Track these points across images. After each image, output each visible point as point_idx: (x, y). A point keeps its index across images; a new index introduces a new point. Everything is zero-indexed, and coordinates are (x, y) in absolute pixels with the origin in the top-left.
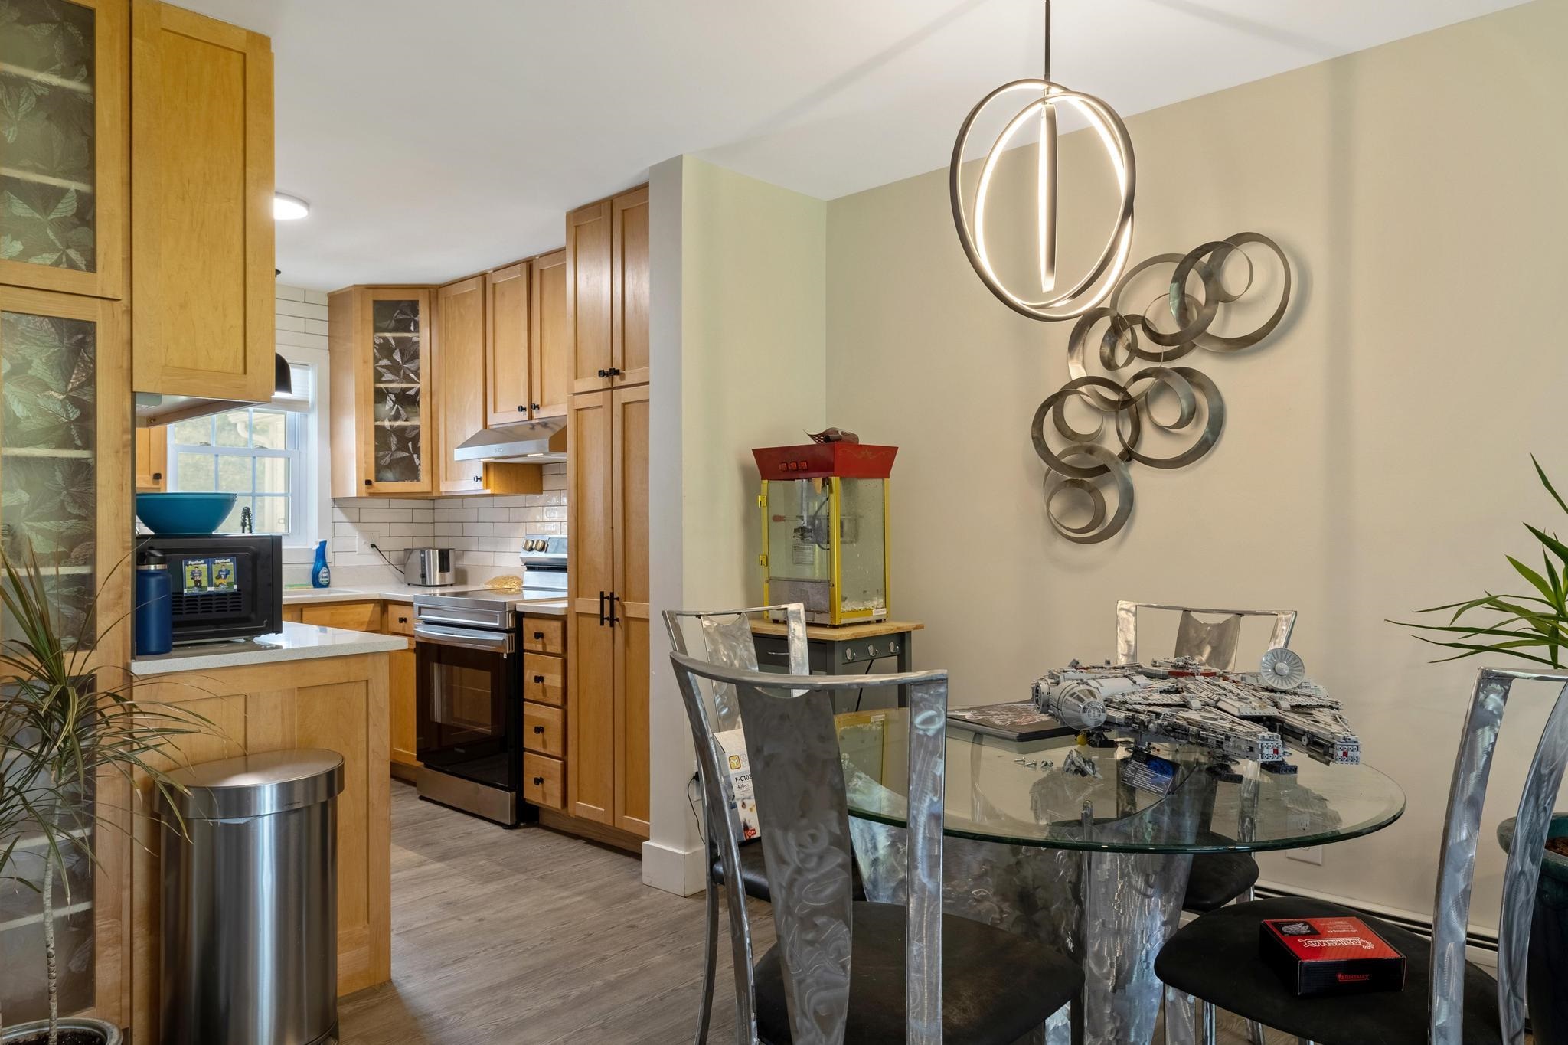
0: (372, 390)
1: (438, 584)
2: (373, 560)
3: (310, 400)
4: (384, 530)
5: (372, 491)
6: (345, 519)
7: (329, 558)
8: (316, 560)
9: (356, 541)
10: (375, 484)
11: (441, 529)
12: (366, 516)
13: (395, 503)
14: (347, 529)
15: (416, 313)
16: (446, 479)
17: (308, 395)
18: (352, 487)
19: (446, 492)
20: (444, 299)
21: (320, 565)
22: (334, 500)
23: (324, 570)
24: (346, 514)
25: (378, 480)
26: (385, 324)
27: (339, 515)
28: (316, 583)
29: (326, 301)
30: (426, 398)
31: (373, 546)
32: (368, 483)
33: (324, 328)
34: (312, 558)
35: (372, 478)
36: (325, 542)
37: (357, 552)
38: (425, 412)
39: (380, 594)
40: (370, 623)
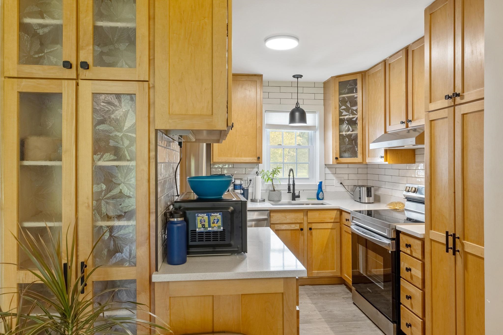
0: (338, 119)
1: (367, 202)
2: (342, 189)
3: (317, 126)
4: (346, 177)
5: (338, 162)
6: (330, 172)
7: (323, 188)
8: (318, 189)
9: (334, 181)
10: (339, 159)
11: (370, 177)
12: (338, 171)
13: (350, 166)
14: (331, 176)
15: (356, 84)
16: (369, 157)
17: (316, 124)
18: (331, 161)
19: (369, 162)
20: (368, 76)
21: (320, 191)
22: (326, 165)
23: (321, 193)
24: (331, 171)
25: (341, 157)
26: (343, 92)
27: (328, 171)
28: (318, 198)
29: (322, 86)
30: (360, 120)
31: (341, 183)
32: (337, 158)
33: (322, 96)
34: (317, 188)
35: (338, 156)
36: (322, 182)
37: (335, 186)
38: (360, 128)
39: (339, 207)
40: (335, 218)
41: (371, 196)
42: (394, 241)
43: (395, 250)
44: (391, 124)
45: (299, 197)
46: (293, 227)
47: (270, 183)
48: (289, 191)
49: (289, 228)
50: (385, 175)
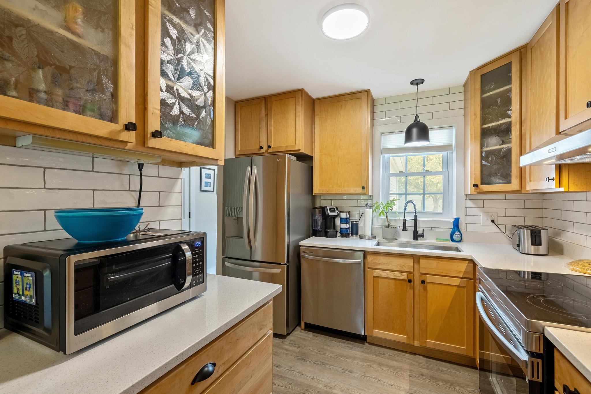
0: (480, 130)
1: (532, 253)
2: (492, 229)
3: (453, 144)
4: (502, 212)
5: (478, 191)
6: (473, 206)
7: (462, 226)
9: (481, 218)
10: (481, 186)
11: (546, 213)
12: (487, 204)
13: (509, 196)
14: (475, 211)
15: (510, 71)
16: (531, 181)
17: (452, 142)
18: (470, 190)
19: (532, 190)
21: (455, 230)
22: (465, 196)
23: (457, 233)
24: (474, 204)
25: (483, 183)
26: (487, 88)
27: (469, 203)
28: (453, 240)
29: (462, 89)
30: (516, 125)
31: (493, 221)
32: (476, 186)
33: (461, 105)
34: (452, 226)
35: (478, 183)
36: (459, 218)
37: (481, 225)
38: (516, 137)
39: (472, 256)
40: (465, 272)
41: (540, 245)
42: (540, 361)
43: (540, 380)
44: (570, 115)
45: (422, 236)
46: (398, 275)
47: (383, 217)
48: (403, 228)
49: (392, 276)
50: (573, 211)
